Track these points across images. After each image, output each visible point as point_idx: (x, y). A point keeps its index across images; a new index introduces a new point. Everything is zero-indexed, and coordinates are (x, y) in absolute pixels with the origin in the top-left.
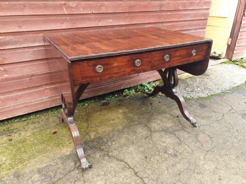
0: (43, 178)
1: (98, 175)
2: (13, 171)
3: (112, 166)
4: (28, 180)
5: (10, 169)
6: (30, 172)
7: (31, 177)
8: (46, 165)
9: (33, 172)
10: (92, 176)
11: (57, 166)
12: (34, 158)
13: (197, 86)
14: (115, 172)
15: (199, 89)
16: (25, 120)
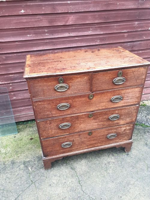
0: (25, 168)
1: (55, 176)
2: (11, 159)
3: (66, 172)
4: (17, 167)
5: (10, 157)
6: (20, 162)
7: (19, 166)
8: (29, 160)
9: (21, 163)
10: (52, 175)
11: (34, 162)
12: (24, 153)
14: (66, 177)
16: (25, 124)
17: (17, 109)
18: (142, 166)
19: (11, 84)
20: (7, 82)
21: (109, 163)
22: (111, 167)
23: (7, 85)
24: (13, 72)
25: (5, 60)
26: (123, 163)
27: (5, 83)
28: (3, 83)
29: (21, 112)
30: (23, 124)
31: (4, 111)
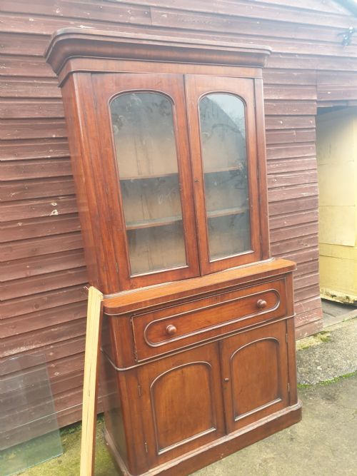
13: (316, 363)
15: (319, 368)
16: (73, 432)
17: (58, 398)
18: (322, 451)
19: (52, 347)
20: (45, 344)
21: (265, 460)
22: (271, 467)
23: (45, 349)
24: (59, 322)
25: (48, 302)
26: (289, 455)
27: (43, 345)
28: (38, 346)
29: (66, 403)
30: (67, 433)
31: (33, 407)
